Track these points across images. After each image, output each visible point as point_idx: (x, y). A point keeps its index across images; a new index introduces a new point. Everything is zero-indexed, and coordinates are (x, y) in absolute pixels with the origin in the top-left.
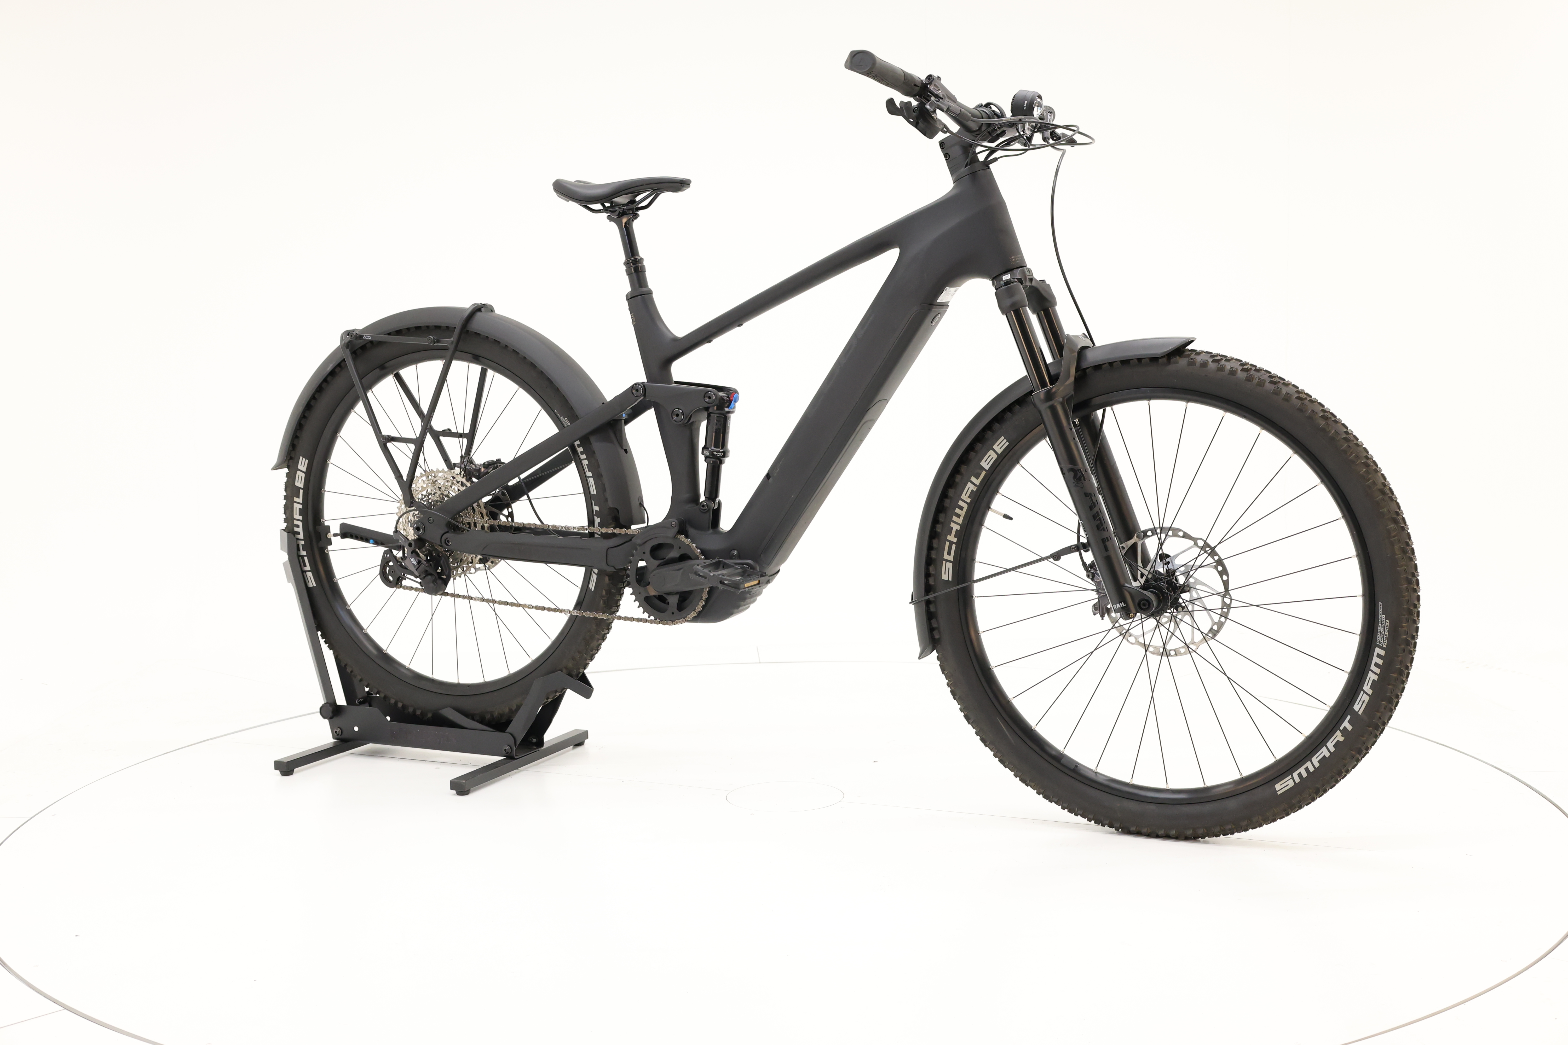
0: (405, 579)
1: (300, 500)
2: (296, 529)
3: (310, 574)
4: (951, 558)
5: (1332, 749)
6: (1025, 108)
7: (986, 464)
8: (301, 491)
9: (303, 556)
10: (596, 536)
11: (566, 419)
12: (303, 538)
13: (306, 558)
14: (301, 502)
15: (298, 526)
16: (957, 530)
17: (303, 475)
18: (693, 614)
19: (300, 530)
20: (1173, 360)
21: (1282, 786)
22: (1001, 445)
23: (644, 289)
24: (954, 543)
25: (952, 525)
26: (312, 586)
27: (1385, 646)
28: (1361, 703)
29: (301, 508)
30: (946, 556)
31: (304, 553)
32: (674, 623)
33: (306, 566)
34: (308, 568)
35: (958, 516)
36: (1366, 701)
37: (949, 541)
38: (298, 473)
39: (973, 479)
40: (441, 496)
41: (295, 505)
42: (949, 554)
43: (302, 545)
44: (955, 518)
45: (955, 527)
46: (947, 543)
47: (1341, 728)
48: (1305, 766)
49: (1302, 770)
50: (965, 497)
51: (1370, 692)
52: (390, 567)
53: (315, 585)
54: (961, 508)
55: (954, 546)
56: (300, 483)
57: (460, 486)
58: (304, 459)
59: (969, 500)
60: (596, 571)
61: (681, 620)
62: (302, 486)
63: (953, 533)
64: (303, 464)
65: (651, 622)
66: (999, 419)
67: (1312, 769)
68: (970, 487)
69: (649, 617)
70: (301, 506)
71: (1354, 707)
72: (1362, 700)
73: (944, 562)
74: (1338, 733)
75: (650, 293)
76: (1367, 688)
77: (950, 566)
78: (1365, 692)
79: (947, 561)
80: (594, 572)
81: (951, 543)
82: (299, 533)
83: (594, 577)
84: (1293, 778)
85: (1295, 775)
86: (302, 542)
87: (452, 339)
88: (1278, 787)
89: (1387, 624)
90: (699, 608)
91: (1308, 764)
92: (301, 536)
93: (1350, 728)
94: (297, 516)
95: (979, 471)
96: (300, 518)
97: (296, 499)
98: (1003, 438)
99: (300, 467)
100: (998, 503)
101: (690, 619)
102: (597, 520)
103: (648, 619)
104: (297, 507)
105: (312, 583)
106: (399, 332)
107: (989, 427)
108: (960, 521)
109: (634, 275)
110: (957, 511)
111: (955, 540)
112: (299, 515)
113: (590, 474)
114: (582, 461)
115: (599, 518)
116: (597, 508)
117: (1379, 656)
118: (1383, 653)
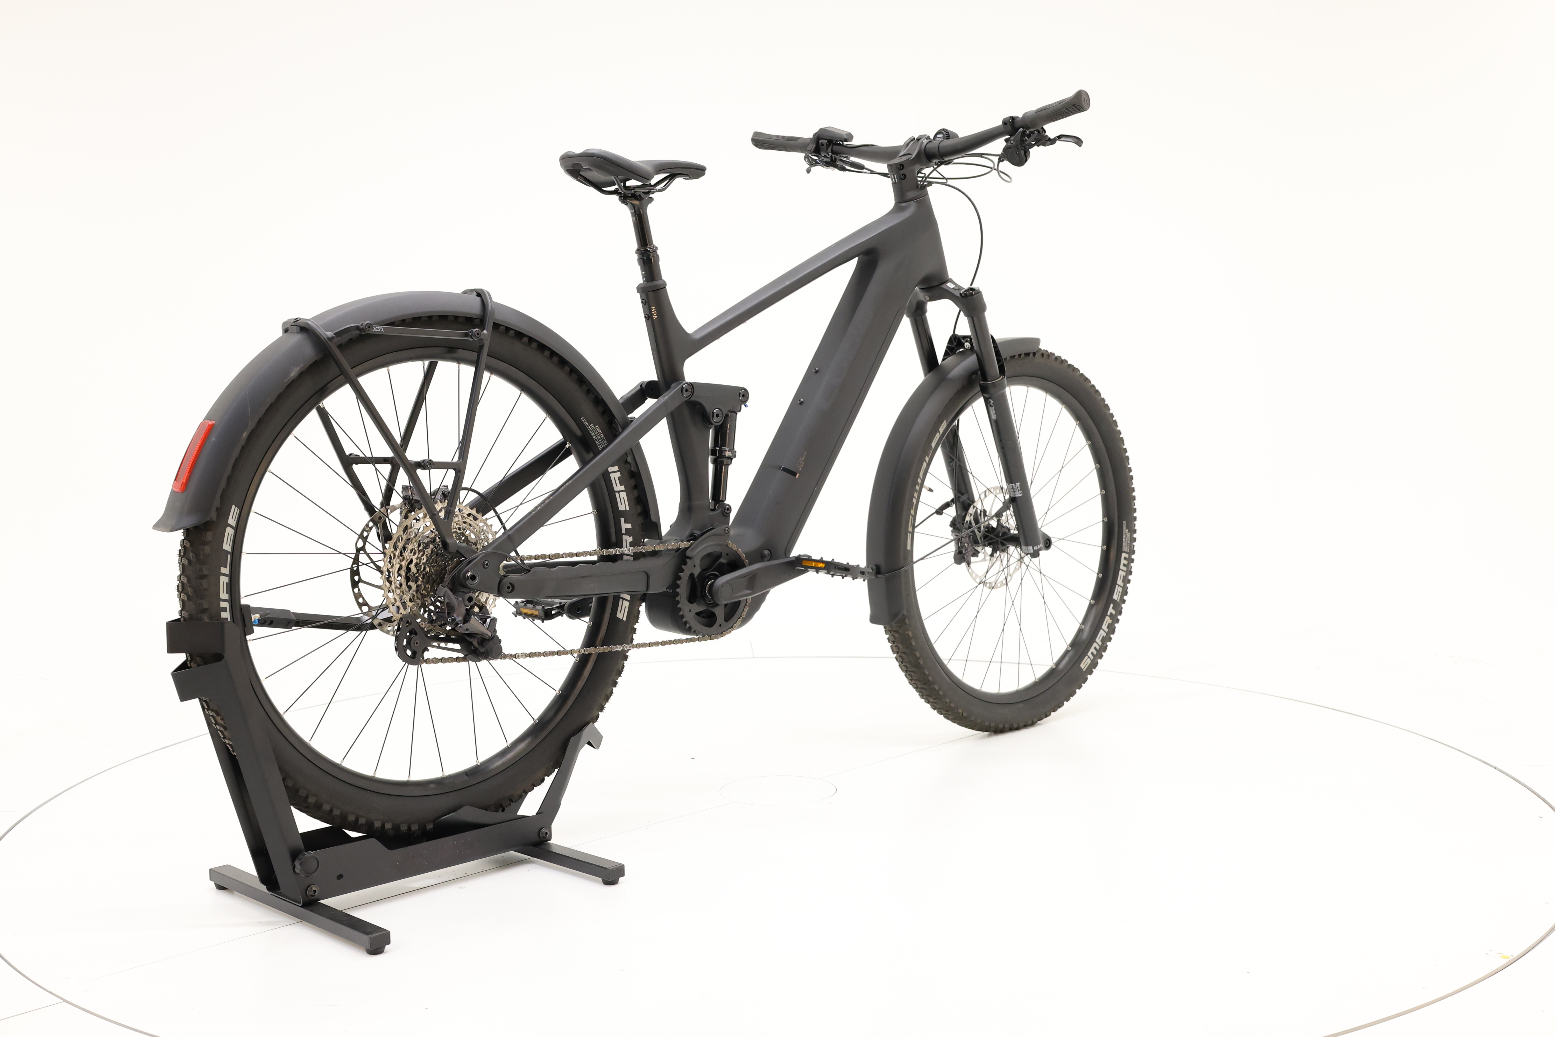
0: (428, 650)
1: (228, 570)
2: (223, 615)
5: (1107, 630)
7: (934, 444)
8: (230, 556)
10: (624, 558)
11: (597, 426)
14: (230, 573)
15: (225, 610)
16: (915, 504)
17: (233, 532)
19: (227, 615)
21: (1084, 665)
22: (943, 427)
23: (659, 282)
24: (913, 516)
25: (914, 500)
27: (1128, 551)
28: (1118, 593)
30: (910, 529)
32: (721, 635)
35: (917, 491)
36: (1120, 592)
37: (911, 515)
38: (228, 529)
39: (926, 458)
41: (222, 578)
42: (911, 526)
44: (915, 494)
45: (915, 502)
46: (911, 517)
47: (1109, 614)
48: (1093, 647)
49: (1092, 650)
50: (921, 474)
51: (1122, 585)
52: (407, 638)
54: (919, 484)
55: (913, 519)
56: (228, 545)
57: (472, 519)
58: (236, 509)
59: (922, 477)
60: (628, 597)
61: (728, 631)
62: (230, 549)
63: (914, 507)
64: (234, 517)
65: (699, 640)
67: (1098, 648)
68: (924, 465)
71: (1113, 598)
72: (1118, 591)
73: (908, 534)
74: (1107, 618)
75: (664, 286)
76: (1119, 582)
77: (910, 536)
78: (1119, 585)
79: (909, 532)
80: (624, 599)
83: (624, 605)
84: (1089, 657)
85: (1089, 654)
88: (1082, 665)
89: (1129, 535)
91: (1095, 645)
93: (1113, 612)
94: (224, 594)
95: (929, 450)
96: (227, 597)
97: (222, 570)
98: (945, 421)
99: (230, 521)
102: (628, 539)
104: (223, 581)
108: (917, 495)
109: (647, 266)
110: (917, 487)
111: (914, 514)
112: (228, 593)
113: (623, 488)
114: (611, 474)
115: (632, 537)
116: (625, 526)
117: (1125, 558)
118: (1127, 556)
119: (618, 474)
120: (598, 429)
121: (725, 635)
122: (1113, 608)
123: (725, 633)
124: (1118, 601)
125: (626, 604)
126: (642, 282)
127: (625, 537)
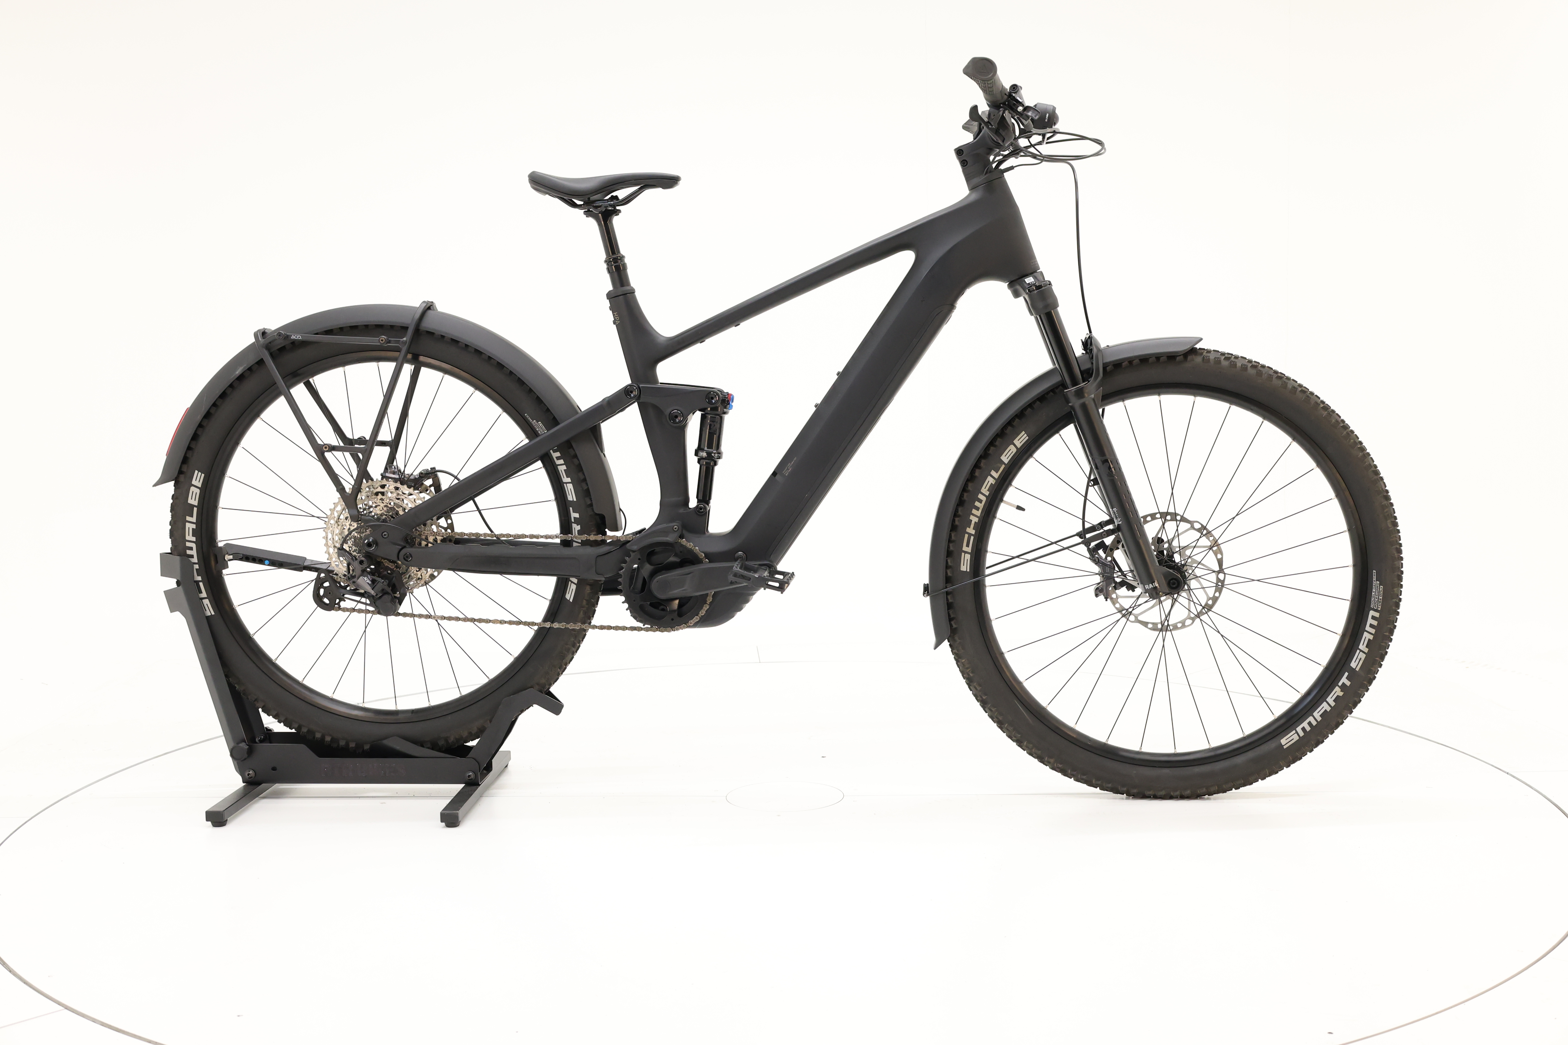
0: (345, 601)
1: (194, 519)
2: (189, 552)
3: (206, 602)
4: (969, 549)
5: (1333, 704)
6: (1046, 120)
7: (1005, 458)
8: (195, 509)
9: (197, 582)
10: (575, 544)
11: (540, 422)
12: (197, 562)
13: (201, 584)
14: (195, 522)
15: (191, 549)
16: (975, 522)
17: (198, 491)
18: (696, 619)
19: (194, 552)
20: (1189, 358)
21: (1287, 741)
22: (1021, 440)
23: (628, 288)
24: (972, 535)
25: (972, 517)
26: (210, 614)
27: (1379, 609)
28: (1358, 660)
29: (195, 528)
30: (965, 548)
31: (199, 578)
32: (673, 629)
33: (202, 593)
34: (204, 595)
35: (978, 509)
36: (1363, 659)
37: (968, 533)
38: (192, 488)
39: (993, 473)
40: (385, 509)
41: (188, 525)
42: (968, 546)
43: (196, 569)
44: (974, 511)
45: (974, 520)
46: (966, 536)
47: (1340, 684)
48: (1307, 721)
49: (1305, 724)
50: (985, 490)
51: (1366, 650)
52: (325, 588)
53: (213, 613)
54: (980, 501)
55: (972, 538)
56: (193, 500)
58: (200, 473)
59: (987, 493)
60: (573, 579)
61: (682, 626)
62: (196, 503)
63: (972, 526)
64: (198, 479)
65: (647, 630)
66: (1020, 415)
67: (1314, 723)
68: (990, 481)
69: (644, 625)
70: (194, 526)
71: (1351, 665)
72: (1359, 657)
73: (963, 554)
74: (1337, 689)
75: (632, 292)
76: (1362, 646)
77: (968, 557)
78: (1361, 651)
79: (966, 552)
80: (572, 582)
81: (970, 535)
82: (192, 556)
83: (572, 588)
84: (1297, 732)
85: (1299, 729)
86: (196, 566)
87: (405, 339)
88: (1283, 741)
89: (1381, 589)
90: (702, 613)
91: (1311, 719)
92: (195, 560)
93: (1348, 683)
94: (190, 537)
95: (999, 465)
96: (194, 539)
97: (188, 518)
98: (1023, 432)
99: (194, 482)
100: (1011, 495)
101: (692, 625)
102: (576, 528)
103: (643, 627)
104: (189, 527)
105: (210, 611)
106: (329, 332)
107: (1010, 423)
108: (978, 513)
109: (616, 274)
110: (977, 504)
111: (973, 532)
112: (193, 536)
113: (569, 480)
114: (558, 467)
115: (579, 526)
116: (575, 515)
117: (1373, 618)
118: (1377, 615)
119: (564, 467)
120: (541, 425)
121: (677, 629)
122: (1346, 678)
123: (678, 627)
124: (1357, 669)
125: (574, 587)
126: (611, 288)
127: (574, 526)
